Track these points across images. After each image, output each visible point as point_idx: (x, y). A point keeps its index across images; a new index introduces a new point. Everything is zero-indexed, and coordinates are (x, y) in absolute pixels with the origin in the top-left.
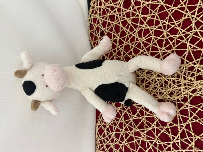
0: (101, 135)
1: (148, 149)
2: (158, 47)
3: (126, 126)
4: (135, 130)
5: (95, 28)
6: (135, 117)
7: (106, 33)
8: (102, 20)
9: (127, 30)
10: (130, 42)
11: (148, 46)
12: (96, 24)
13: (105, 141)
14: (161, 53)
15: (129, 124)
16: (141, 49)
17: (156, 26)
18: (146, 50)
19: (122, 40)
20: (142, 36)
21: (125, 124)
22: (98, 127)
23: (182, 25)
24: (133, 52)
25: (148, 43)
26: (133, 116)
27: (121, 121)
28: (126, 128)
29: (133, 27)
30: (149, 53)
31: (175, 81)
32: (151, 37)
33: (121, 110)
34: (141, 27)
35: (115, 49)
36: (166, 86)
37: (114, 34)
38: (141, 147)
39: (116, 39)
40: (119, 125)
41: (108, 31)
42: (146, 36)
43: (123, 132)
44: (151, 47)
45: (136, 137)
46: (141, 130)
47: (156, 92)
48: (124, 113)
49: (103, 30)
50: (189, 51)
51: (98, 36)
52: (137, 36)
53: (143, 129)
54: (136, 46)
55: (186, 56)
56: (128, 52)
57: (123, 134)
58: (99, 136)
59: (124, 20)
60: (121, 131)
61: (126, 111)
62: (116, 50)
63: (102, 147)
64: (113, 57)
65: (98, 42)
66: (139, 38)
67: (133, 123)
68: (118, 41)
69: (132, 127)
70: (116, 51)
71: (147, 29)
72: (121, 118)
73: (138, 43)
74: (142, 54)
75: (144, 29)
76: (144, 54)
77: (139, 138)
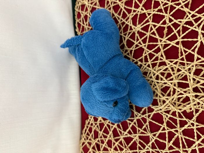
2: (157, 37)
4: (126, 151)
5: (82, 16)
6: (126, 135)
8: (90, 7)
9: (119, 17)
11: (145, 37)
12: (84, 12)
14: (162, 45)
15: (119, 143)
16: (136, 41)
17: (154, 9)
18: (142, 43)
20: (137, 23)
21: (115, 142)
22: (82, 145)
23: (191, 4)
24: (126, 45)
25: (145, 32)
26: (123, 133)
27: (109, 138)
28: (116, 147)
29: (127, 13)
30: (145, 46)
32: (148, 24)
33: (109, 124)
34: (136, 11)
40: (107, 143)
42: (142, 23)
43: (111, 152)
44: (148, 37)
46: (133, 151)
48: (113, 128)
50: (202, 41)
51: (86, 27)
52: (130, 24)
53: (135, 151)
54: (129, 37)
55: (197, 50)
59: (115, 4)
61: (115, 126)
66: (133, 27)
67: (124, 141)
69: (123, 146)
71: (143, 13)
72: (109, 135)
73: (132, 34)
74: (137, 48)
75: (139, 14)
76: (139, 47)
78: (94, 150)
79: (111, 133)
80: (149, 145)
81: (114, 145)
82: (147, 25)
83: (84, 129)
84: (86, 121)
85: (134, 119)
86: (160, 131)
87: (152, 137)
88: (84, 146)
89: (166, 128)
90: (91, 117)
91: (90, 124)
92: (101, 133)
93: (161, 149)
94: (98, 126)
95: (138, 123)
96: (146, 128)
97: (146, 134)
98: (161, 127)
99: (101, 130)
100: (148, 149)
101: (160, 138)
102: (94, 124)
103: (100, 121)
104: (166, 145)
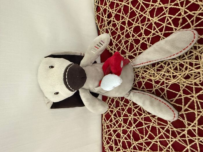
0: (108, 120)
1: (159, 135)
2: (173, 26)
3: (135, 112)
4: (145, 115)
5: (102, 10)
7: (113, 15)
9: (137, 10)
10: (140, 23)
11: (161, 26)
12: (103, 6)
13: (112, 125)
16: (153, 30)
17: (171, 4)
18: (158, 31)
19: (131, 21)
20: (155, 16)
21: (134, 109)
24: (143, 34)
25: (161, 23)
27: (129, 106)
29: (145, 7)
30: (161, 34)
31: (193, 63)
32: (165, 16)
34: (154, 5)
35: (124, 31)
36: (182, 69)
37: (123, 15)
38: (151, 133)
39: (125, 20)
40: (127, 110)
41: (115, 13)
42: (159, 16)
43: (131, 117)
44: (164, 27)
45: (146, 122)
46: (151, 115)
47: (169, 76)
49: (110, 12)
51: (105, 18)
54: (147, 28)
56: (138, 34)
57: (132, 119)
58: (105, 121)
63: (108, 132)
64: (121, 40)
65: (104, 24)
66: (151, 18)
68: (127, 22)
69: (142, 112)
70: (125, 33)
71: (160, 7)
72: (129, 104)
73: (149, 24)
74: (154, 36)
75: (156, 7)
76: (156, 35)
77: (149, 124)
78: (115, 117)
79: (131, 102)
81: (133, 112)
82: (163, 17)
92: (122, 103)
99: (122, 101)
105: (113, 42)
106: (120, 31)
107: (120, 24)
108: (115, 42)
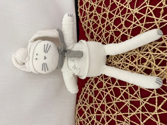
0: (81, 116)
2: (154, 17)
3: (108, 109)
4: (118, 114)
5: (84, 3)
6: (118, 100)
7: (95, 8)
9: (118, 2)
10: (120, 15)
11: (142, 17)
13: (85, 122)
15: (111, 107)
16: (133, 21)
18: (139, 22)
19: (112, 13)
21: (107, 106)
22: (78, 108)
25: (142, 14)
26: (116, 99)
28: (108, 111)
30: (142, 25)
33: (103, 91)
37: (104, 8)
39: (106, 13)
41: (97, 5)
42: (140, 7)
43: (104, 115)
44: (145, 18)
45: (119, 121)
46: (124, 114)
48: (106, 95)
49: (92, 5)
51: (87, 12)
52: (129, 7)
53: (126, 113)
56: (118, 26)
58: (78, 117)
60: (102, 114)
61: (108, 93)
62: (106, 24)
64: (102, 32)
65: (86, 17)
67: (116, 106)
68: (107, 14)
69: (115, 110)
70: (105, 26)
72: (103, 100)
73: (130, 15)
74: (135, 27)
77: (121, 123)
78: (88, 113)
79: (104, 98)
80: (139, 108)
81: (106, 109)
83: (81, 95)
84: (83, 88)
85: (126, 87)
86: (150, 97)
87: (143, 102)
88: (79, 109)
89: (156, 94)
90: (87, 86)
91: (86, 91)
92: (95, 99)
93: (150, 112)
94: (92, 93)
95: (129, 90)
96: (137, 94)
97: (137, 99)
98: (151, 93)
99: (95, 97)
100: (138, 111)
101: (150, 103)
102: (89, 91)
103: (95, 89)
104: (155, 108)
105: (94, 35)
106: (101, 24)
107: (101, 16)
108: (96, 35)
